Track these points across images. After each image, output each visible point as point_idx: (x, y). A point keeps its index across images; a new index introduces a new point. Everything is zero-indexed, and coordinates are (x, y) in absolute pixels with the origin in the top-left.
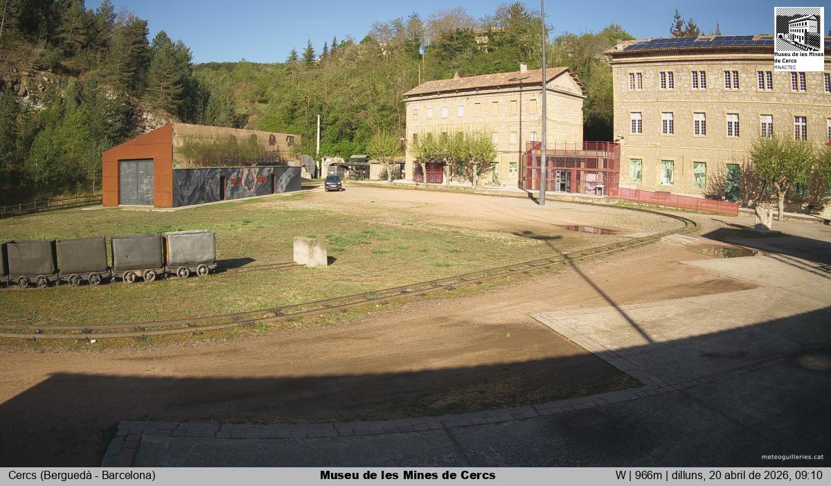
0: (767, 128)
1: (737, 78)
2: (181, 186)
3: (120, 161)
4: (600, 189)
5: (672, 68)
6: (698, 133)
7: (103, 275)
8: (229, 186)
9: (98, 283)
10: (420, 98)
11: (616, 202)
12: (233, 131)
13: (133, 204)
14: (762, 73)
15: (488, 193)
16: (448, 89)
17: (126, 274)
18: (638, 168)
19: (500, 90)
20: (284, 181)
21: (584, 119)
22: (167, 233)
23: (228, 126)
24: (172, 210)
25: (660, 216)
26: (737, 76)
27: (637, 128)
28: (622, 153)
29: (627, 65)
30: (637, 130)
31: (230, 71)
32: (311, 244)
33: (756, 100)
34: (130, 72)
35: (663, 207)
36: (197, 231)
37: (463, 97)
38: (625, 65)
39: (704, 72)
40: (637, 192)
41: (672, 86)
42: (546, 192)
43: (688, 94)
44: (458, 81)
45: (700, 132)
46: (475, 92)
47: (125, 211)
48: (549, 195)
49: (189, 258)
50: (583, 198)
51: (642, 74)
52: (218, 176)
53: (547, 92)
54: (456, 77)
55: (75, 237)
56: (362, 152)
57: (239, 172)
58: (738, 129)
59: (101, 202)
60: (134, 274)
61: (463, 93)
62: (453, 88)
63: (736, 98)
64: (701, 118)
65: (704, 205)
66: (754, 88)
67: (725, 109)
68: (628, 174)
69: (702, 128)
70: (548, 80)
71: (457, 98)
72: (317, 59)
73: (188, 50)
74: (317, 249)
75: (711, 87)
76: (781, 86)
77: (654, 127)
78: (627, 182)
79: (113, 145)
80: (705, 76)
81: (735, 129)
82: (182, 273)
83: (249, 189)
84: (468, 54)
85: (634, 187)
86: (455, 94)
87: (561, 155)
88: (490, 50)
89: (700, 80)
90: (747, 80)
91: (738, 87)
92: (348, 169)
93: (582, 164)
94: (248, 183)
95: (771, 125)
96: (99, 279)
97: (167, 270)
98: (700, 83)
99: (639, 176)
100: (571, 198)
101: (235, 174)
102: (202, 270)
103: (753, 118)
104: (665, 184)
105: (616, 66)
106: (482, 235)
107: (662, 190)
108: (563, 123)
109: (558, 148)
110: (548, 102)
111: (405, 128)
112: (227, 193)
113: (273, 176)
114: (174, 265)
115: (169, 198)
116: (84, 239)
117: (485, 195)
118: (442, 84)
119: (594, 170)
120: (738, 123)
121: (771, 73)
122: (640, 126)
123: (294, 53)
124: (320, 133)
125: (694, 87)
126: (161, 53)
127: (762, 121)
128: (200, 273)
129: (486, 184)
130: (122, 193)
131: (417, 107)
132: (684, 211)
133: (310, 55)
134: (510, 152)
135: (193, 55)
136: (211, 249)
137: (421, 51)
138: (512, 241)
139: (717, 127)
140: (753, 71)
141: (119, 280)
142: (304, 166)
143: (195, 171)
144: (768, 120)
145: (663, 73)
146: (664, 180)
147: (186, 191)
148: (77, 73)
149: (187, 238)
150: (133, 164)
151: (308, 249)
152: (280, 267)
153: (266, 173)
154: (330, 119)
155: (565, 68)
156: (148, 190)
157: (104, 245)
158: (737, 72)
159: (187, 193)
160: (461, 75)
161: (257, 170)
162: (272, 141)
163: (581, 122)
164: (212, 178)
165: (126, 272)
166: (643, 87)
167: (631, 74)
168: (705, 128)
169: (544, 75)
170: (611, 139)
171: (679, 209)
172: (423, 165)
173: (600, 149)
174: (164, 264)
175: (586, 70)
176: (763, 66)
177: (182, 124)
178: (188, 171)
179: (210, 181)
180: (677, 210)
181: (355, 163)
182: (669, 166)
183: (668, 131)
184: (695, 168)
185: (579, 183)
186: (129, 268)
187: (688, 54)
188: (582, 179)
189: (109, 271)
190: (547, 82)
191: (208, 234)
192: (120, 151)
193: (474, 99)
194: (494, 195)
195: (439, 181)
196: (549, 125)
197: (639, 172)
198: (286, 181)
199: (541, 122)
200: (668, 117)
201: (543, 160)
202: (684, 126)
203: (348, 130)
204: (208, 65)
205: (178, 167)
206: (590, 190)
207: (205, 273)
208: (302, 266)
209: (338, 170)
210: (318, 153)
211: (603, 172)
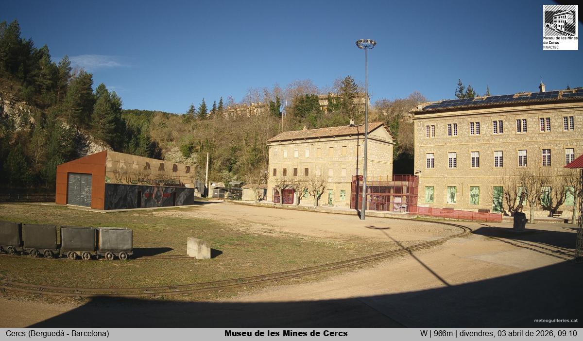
0: (523, 160)
1: (502, 126)
2: (110, 196)
3: (68, 173)
4: (403, 207)
5: (456, 121)
6: (474, 166)
7: (54, 252)
8: (144, 198)
9: (50, 257)
10: (279, 143)
11: (415, 217)
12: (148, 160)
13: (77, 205)
14: (520, 120)
15: (325, 211)
16: (299, 138)
17: (70, 253)
18: (431, 193)
19: (336, 139)
20: (182, 198)
21: (393, 159)
22: (99, 228)
23: (145, 156)
24: (104, 212)
25: (446, 225)
26: (502, 124)
27: (431, 164)
28: (420, 182)
29: (424, 120)
30: (431, 166)
31: (148, 117)
32: (200, 244)
33: (515, 140)
34: (79, 110)
35: (448, 219)
36: (120, 228)
37: (309, 144)
38: (422, 120)
39: (479, 123)
40: (430, 209)
41: (456, 134)
42: (366, 211)
43: (467, 138)
44: (306, 132)
45: (475, 165)
46: (317, 140)
47: (71, 209)
48: (367, 213)
49: (113, 246)
50: (392, 214)
51: (435, 126)
52: (137, 190)
53: (368, 140)
54: (305, 129)
55: (35, 223)
56: (237, 179)
57: (151, 189)
58: (502, 162)
59: (54, 201)
60: (75, 253)
61: (310, 140)
62: (303, 137)
63: (501, 140)
64: (476, 155)
65: (478, 216)
66: (513, 132)
67: (493, 148)
68: (424, 197)
69: (476, 162)
70: (368, 132)
71: (305, 144)
72: (209, 113)
73: (119, 99)
74: (204, 247)
75: (484, 133)
76: (533, 129)
77: (443, 163)
78: (423, 202)
79: (65, 162)
80: (479, 125)
81: (500, 162)
82: (109, 256)
83: (158, 202)
84: (313, 113)
85: (428, 206)
86: (303, 141)
87: (376, 184)
88: (330, 111)
89: (475, 128)
90: (509, 126)
91: (502, 132)
92: (227, 191)
93: (392, 191)
94: (157, 197)
95: (526, 157)
96: (51, 254)
97: (98, 254)
98: (475, 130)
99: (431, 198)
100: (383, 215)
101: (148, 190)
102: (123, 256)
103: (514, 153)
104: (450, 203)
105: (417, 121)
106: (319, 241)
107: (447, 207)
108: (378, 162)
109: (374, 180)
110: (369, 147)
111: (267, 164)
112: (142, 204)
113: (175, 193)
114: (104, 250)
115: (101, 202)
116: (41, 225)
117: (322, 212)
118: (296, 134)
119: (400, 195)
120: (502, 157)
121: (526, 120)
122: (433, 163)
123: (193, 107)
124: (209, 165)
125: (471, 134)
126: (101, 100)
127: (519, 155)
128: (121, 258)
129: (324, 205)
130: (69, 196)
131: (276, 150)
132: (463, 221)
133: (203, 109)
134: (341, 182)
135: (123, 103)
136: (130, 242)
137: (281, 110)
138: (341, 245)
139: (487, 162)
140: (513, 119)
141: (64, 256)
142: (197, 188)
143: (121, 186)
144: (524, 154)
145: (450, 125)
146: (449, 200)
147: (114, 199)
148: (42, 107)
149: (113, 233)
150: (78, 177)
151: (197, 246)
152: (177, 257)
153: (169, 191)
154: (217, 154)
155: (381, 123)
156: (87, 196)
157: (55, 230)
158: (502, 121)
159: (115, 201)
160: (308, 128)
161: (164, 189)
162: (175, 168)
163: (391, 161)
164: (132, 192)
165: (70, 251)
166: (436, 135)
167: (427, 126)
168: (479, 162)
169: (366, 128)
170: (412, 173)
171: (460, 220)
172: (280, 191)
173: (404, 180)
174: (97, 248)
175: (396, 124)
176: (521, 116)
177: (113, 152)
178: (116, 186)
179: (131, 194)
180: (458, 221)
181: (233, 188)
182: (453, 190)
183: (453, 165)
184: (471, 190)
185: (389, 204)
186: (71, 249)
187: (468, 110)
188: (391, 201)
189: (58, 250)
190: (368, 133)
191: (128, 231)
192: (69, 166)
193: (316, 145)
194: (329, 213)
195: (291, 202)
196: (369, 164)
197: (432, 195)
198: (184, 197)
199: (363, 161)
200: (453, 156)
201: (364, 188)
202: (464, 162)
203: (228, 164)
204: (133, 111)
205: (109, 182)
206: (397, 209)
207: (125, 258)
208: (193, 258)
209: (220, 191)
210: (207, 178)
211: (406, 196)
